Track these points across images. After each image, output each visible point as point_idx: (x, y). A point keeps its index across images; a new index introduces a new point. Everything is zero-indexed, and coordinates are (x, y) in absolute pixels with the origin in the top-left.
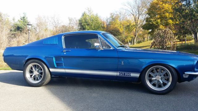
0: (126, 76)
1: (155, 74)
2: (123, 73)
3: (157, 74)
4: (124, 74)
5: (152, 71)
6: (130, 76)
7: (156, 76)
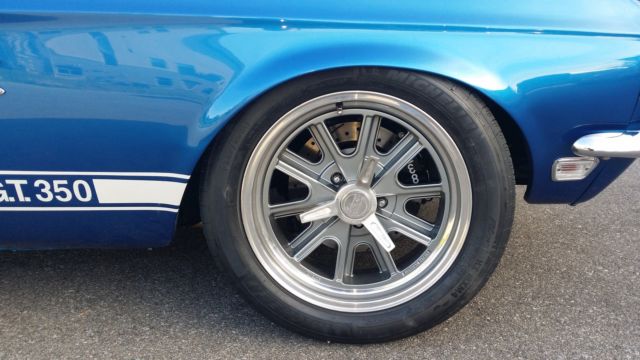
0: (55, 203)
1: (325, 169)
2: (17, 184)
3: (344, 163)
4: (29, 190)
5: (300, 144)
6: (95, 201)
7: (336, 187)
